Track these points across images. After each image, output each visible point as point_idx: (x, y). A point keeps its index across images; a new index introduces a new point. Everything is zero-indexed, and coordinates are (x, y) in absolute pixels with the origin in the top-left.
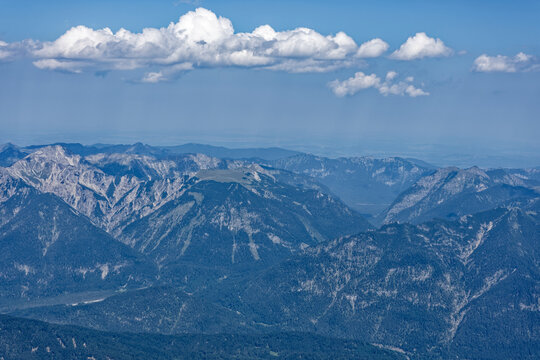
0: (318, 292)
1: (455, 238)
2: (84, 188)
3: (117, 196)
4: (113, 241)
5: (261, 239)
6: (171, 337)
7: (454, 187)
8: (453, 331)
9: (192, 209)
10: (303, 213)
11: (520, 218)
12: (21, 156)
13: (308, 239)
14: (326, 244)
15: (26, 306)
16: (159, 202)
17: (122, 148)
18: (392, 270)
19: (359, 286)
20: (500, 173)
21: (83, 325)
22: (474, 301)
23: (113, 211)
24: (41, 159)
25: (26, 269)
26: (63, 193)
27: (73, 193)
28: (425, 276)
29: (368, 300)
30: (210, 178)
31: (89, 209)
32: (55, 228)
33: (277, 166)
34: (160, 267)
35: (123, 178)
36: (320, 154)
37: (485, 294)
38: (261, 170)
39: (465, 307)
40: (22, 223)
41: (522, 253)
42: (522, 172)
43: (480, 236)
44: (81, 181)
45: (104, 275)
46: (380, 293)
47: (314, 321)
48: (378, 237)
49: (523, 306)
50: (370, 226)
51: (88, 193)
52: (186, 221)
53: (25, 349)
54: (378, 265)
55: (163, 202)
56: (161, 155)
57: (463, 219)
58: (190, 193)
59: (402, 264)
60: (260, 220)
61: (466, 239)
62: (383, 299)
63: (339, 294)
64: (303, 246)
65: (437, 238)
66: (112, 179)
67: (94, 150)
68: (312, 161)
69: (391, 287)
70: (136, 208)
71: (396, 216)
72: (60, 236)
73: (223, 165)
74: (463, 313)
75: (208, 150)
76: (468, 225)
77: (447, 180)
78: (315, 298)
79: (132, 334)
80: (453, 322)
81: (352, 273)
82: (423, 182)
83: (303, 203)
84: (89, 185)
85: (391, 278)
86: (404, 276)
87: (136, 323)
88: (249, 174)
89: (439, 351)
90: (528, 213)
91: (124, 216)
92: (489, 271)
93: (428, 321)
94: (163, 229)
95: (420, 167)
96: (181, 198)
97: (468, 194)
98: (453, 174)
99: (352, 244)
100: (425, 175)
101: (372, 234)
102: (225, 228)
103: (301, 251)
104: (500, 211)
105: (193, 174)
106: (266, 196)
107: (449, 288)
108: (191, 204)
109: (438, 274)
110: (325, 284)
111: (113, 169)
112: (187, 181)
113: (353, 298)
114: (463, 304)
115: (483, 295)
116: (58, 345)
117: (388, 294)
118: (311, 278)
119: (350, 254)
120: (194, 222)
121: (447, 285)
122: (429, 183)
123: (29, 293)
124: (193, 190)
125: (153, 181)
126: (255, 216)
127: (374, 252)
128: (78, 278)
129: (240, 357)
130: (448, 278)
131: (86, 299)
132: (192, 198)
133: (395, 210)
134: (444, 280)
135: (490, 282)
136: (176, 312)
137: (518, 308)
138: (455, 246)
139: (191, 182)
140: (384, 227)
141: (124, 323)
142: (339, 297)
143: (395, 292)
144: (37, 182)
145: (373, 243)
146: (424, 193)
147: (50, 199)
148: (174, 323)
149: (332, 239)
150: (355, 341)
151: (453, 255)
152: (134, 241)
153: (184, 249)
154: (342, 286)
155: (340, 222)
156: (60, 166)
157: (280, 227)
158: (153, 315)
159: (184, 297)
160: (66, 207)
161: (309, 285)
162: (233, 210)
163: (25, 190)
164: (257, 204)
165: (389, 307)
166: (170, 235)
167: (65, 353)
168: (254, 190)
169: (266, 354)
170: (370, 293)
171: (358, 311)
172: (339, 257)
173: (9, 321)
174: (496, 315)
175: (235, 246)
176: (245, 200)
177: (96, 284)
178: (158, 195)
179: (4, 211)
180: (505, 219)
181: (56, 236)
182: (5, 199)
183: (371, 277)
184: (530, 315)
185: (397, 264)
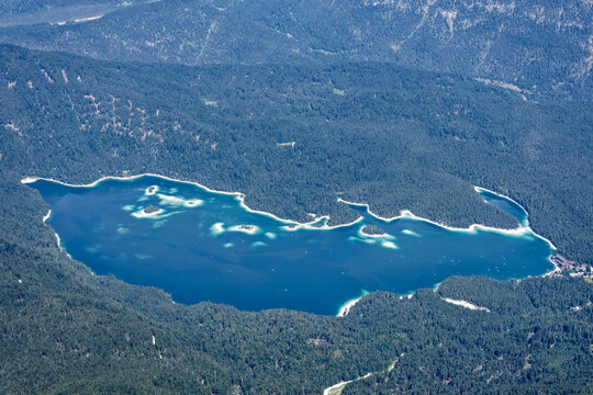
0: (403, 6)
6: (196, 68)
8: (590, 60)
21: (75, 51)
29: (472, 18)
46: (489, 8)
47: (395, 48)
62: (494, 16)
63: (432, 9)
78: (398, 15)
79: (143, 65)
87: (147, 49)
89: (569, 88)
113: (451, 15)
116: (43, 79)
117: (501, 8)
129: (293, 96)
131: (77, 15)
136: (202, 34)
141: (130, 49)
142: (431, 14)
143: (512, 6)
148: (201, 50)
150: (453, 76)
158: (171, 38)
159: (212, 14)
165: (501, 28)
167: (53, 90)
169: (329, 92)
170: (476, 8)
171: (458, 33)
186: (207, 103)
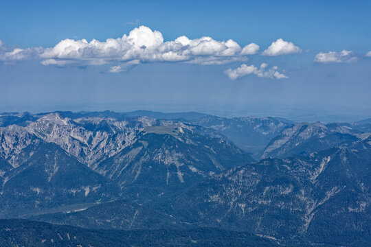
0: (222, 202)
1: (307, 167)
2: (73, 139)
3: (94, 144)
4: (92, 172)
5: (184, 169)
6: (129, 231)
7: (306, 135)
8: (306, 225)
9: (141, 151)
10: (211, 153)
11: (348, 154)
12: (35, 120)
13: (214, 169)
14: (225, 172)
15: (38, 214)
16: (120, 149)
17: (95, 114)
18: (267, 188)
19: (247, 198)
20: (334, 125)
21: (74, 225)
22: (319, 207)
23: (92, 153)
24: (47, 122)
25: (38, 190)
26: (60, 143)
27: (67, 142)
28: (288, 191)
29: (253, 207)
30: (152, 132)
31: (77, 152)
32: (56, 164)
33: (194, 123)
34: (122, 188)
35: (98, 133)
36: (220, 116)
37: (326, 202)
38: (184, 126)
39: (314, 210)
40: (35, 161)
41: (349, 176)
42: (348, 125)
43: (322, 165)
44: (71, 135)
45: (86, 193)
46: (260, 202)
47: (219, 221)
48: (259, 167)
49: (350, 209)
50: (253, 160)
51: (76, 142)
52: (137, 159)
53: (37, 240)
54: (259, 185)
55: (123, 147)
56: (121, 117)
57: (312, 155)
58: (139, 141)
59: (274, 184)
60: (184, 158)
61: (313, 168)
62: (262, 205)
63: (234, 203)
64: (211, 173)
65: (295, 167)
66: (91, 133)
67: (79, 115)
68: (216, 120)
69: (267, 198)
70: (106, 151)
71: (270, 154)
72: (59, 169)
73: (158, 124)
74: (313, 214)
75: (149, 114)
76: (315, 159)
77: (301, 131)
78: (219, 206)
79: (103, 230)
80: (306, 220)
81: (242, 190)
82: (286, 132)
83: (211, 146)
84: (76, 137)
85: (267, 193)
86: (275, 192)
87: (105, 223)
88: (176, 129)
89: (298, 238)
90: (353, 150)
91: (98, 156)
92: (329, 187)
93: (291, 219)
94: (124, 164)
95: (284, 123)
96: (134, 144)
97: (314, 140)
98: (305, 127)
99: (242, 172)
100: (286, 128)
101: (254, 165)
102: (162, 163)
103: (210, 177)
104: (335, 149)
105: (141, 130)
106: (187, 142)
107: (303, 199)
108: (140, 148)
109: (296, 190)
110: (226, 197)
111: (90, 127)
112: (138, 134)
113: (243, 206)
114: (312, 209)
115: (325, 203)
116: (58, 238)
117: (265, 202)
118: (216, 194)
119: (241, 178)
120: (142, 160)
121: (302, 196)
122: (290, 133)
123: (40, 206)
124: (141, 139)
125: (116, 134)
126: (181, 155)
127: (256, 176)
128: (70, 196)
129: (173, 244)
130: (303, 192)
131: (75, 208)
132: (141, 145)
133: (269, 150)
134: (300, 193)
135: (329, 194)
136: (132, 216)
137: (347, 210)
138: (306, 172)
139: (140, 134)
140: (262, 161)
141: (99, 222)
142: (234, 205)
143: (270, 201)
144: (44, 136)
145: (255, 171)
146: (287, 139)
147: (53, 147)
148: (131, 222)
149: (229, 169)
150: (246, 233)
151: (305, 177)
152: (105, 172)
153: (137, 176)
154: (236, 198)
155: (234, 158)
156: (58, 125)
157: (196, 162)
158: (118, 218)
159: (137, 207)
160: (62, 151)
161: (215, 198)
162: (167, 152)
163: (37, 141)
164: (182, 147)
165: (266, 211)
166: (128, 167)
167: (62, 243)
168: (180, 139)
169: (189, 242)
170: (254, 202)
171: (247, 214)
172: (234, 180)
173: (28, 223)
174: (333, 215)
175: (168, 174)
176: (174, 144)
177: (82, 199)
178: (120, 143)
179: (23, 154)
180: (338, 154)
181: (56, 169)
182: (25, 147)
183: (254, 192)
184: (355, 215)
185: (270, 184)
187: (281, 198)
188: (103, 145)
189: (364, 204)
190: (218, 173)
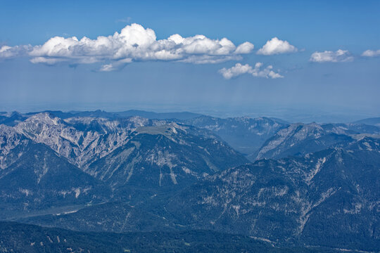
0: (215, 204)
1: (302, 168)
2: (64, 139)
3: (85, 144)
4: (83, 173)
5: (178, 170)
6: (121, 234)
7: (301, 136)
8: (301, 227)
9: (133, 152)
10: (204, 153)
11: (343, 155)
12: (23, 119)
13: (208, 170)
14: (219, 173)
15: (27, 216)
16: (111, 149)
17: (86, 114)
18: (262, 189)
19: (242, 199)
20: (329, 126)
21: (64, 227)
22: (315, 209)
23: (83, 154)
24: (36, 121)
25: (27, 192)
26: (50, 143)
27: (57, 143)
28: (283, 192)
29: (247, 209)
30: (145, 132)
31: (67, 153)
32: (45, 165)
33: (188, 123)
34: (113, 189)
35: (89, 133)
36: (214, 116)
37: (322, 203)
38: (177, 126)
39: (309, 212)
40: (24, 162)
41: (344, 177)
42: (344, 125)
43: (318, 166)
44: (62, 135)
45: (77, 195)
46: (254, 204)
47: (212, 223)
48: (253, 168)
49: (346, 211)
50: (248, 162)
51: (66, 142)
52: (129, 160)
53: (26, 243)
54: (253, 187)
55: (115, 148)
56: (112, 117)
57: (307, 156)
58: (132, 142)
59: (269, 185)
60: (177, 159)
61: (308, 169)
62: (256, 207)
63: (229, 205)
64: (205, 175)
65: (290, 168)
66: (81, 133)
67: (69, 115)
68: (210, 120)
69: (261, 200)
70: (97, 152)
71: (264, 155)
72: (49, 170)
73: (150, 124)
74: (308, 216)
75: (141, 114)
76: (310, 159)
77: (296, 131)
78: (213, 208)
80: (301, 222)
81: (237, 192)
82: (281, 133)
83: (204, 147)
84: (67, 138)
85: (262, 194)
86: (270, 193)
87: (97, 225)
88: (169, 129)
89: (293, 241)
90: (348, 151)
91: (89, 157)
92: (324, 189)
93: (285, 221)
94: (115, 165)
95: (279, 123)
96: (126, 145)
97: (309, 140)
98: (300, 127)
99: (236, 173)
100: (281, 128)
101: (249, 166)
102: (155, 164)
103: (203, 178)
104: (331, 150)
105: (133, 130)
106: (181, 143)
107: (298, 200)
108: (133, 149)
109: (291, 191)
110: (220, 199)
111: (80, 127)
112: (130, 134)
113: (237, 207)
114: (307, 210)
115: (320, 205)
116: (48, 241)
117: (259, 204)
118: (210, 195)
119: (235, 180)
120: (135, 160)
121: (297, 198)
122: (285, 133)
123: (29, 208)
124: (133, 140)
125: (108, 134)
126: (174, 156)
127: (250, 178)
128: (61, 198)
129: (166, 247)
130: (298, 193)
131: (66, 211)
132: (133, 145)
133: (263, 151)
134: (295, 195)
135: (324, 196)
136: (124, 218)
137: (343, 212)
138: (302, 173)
139: (132, 134)
140: (257, 162)
141: (90, 226)
142: (228, 207)
143: (264, 203)
144: (33, 136)
145: (250, 172)
146: (282, 140)
147: (42, 147)
148: (123, 225)
149: (223, 170)
150: (240, 235)
151: (300, 179)
152: (96, 173)
153: (128, 178)
154: (230, 200)
155: (229, 159)
156: (48, 125)
157: (190, 163)
158: (109, 220)
159: (128, 208)
160: (52, 152)
161: (209, 199)
163: (25, 141)
164: (175, 148)
165: (260, 213)
166: (119, 169)
167: (52, 246)
168: (173, 140)
169: (183, 244)
170: (248, 204)
171: (241, 216)
172: (228, 181)
173: (16, 226)
174: (328, 217)
175: (161, 175)
176: (167, 145)
177: (72, 201)
178: (111, 144)
179: (12, 155)
180: (333, 155)
181: (46, 170)
182: (13, 147)
183: (248, 194)
184: (351, 216)
185: (265, 186)
186: (126, 251)
187: (276, 200)
188: (94, 145)
189: (359, 206)
190: (212, 174)
